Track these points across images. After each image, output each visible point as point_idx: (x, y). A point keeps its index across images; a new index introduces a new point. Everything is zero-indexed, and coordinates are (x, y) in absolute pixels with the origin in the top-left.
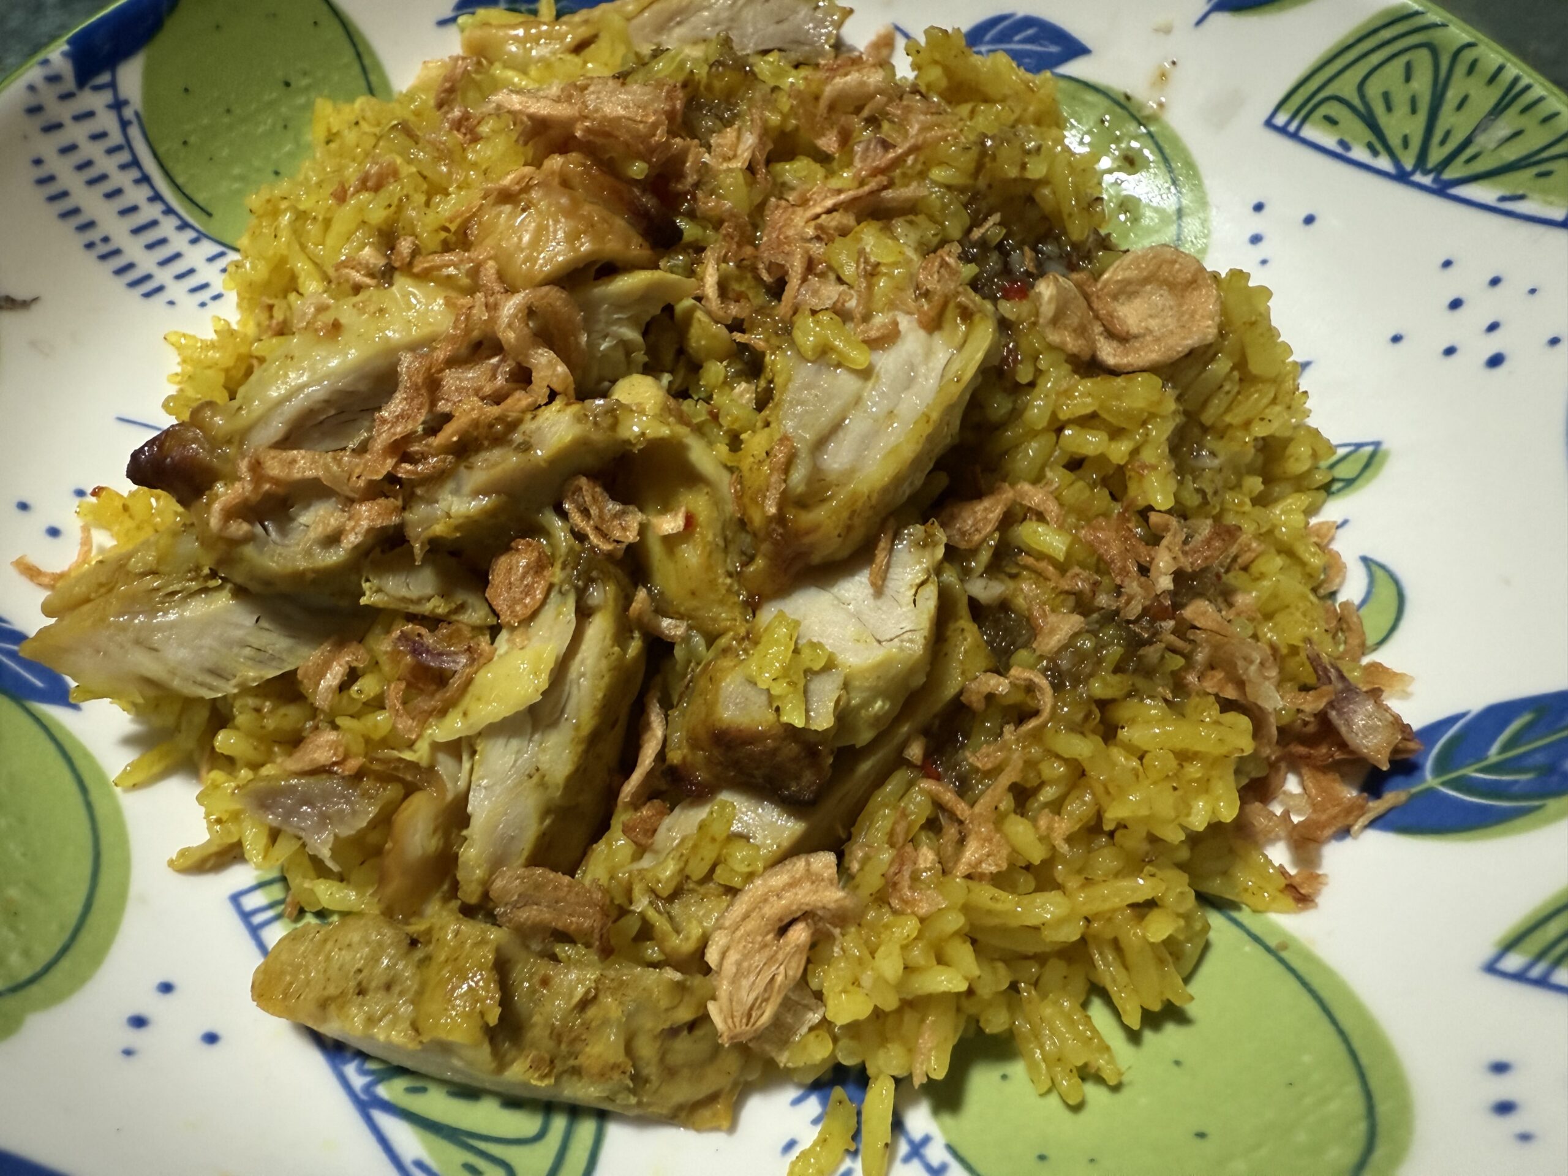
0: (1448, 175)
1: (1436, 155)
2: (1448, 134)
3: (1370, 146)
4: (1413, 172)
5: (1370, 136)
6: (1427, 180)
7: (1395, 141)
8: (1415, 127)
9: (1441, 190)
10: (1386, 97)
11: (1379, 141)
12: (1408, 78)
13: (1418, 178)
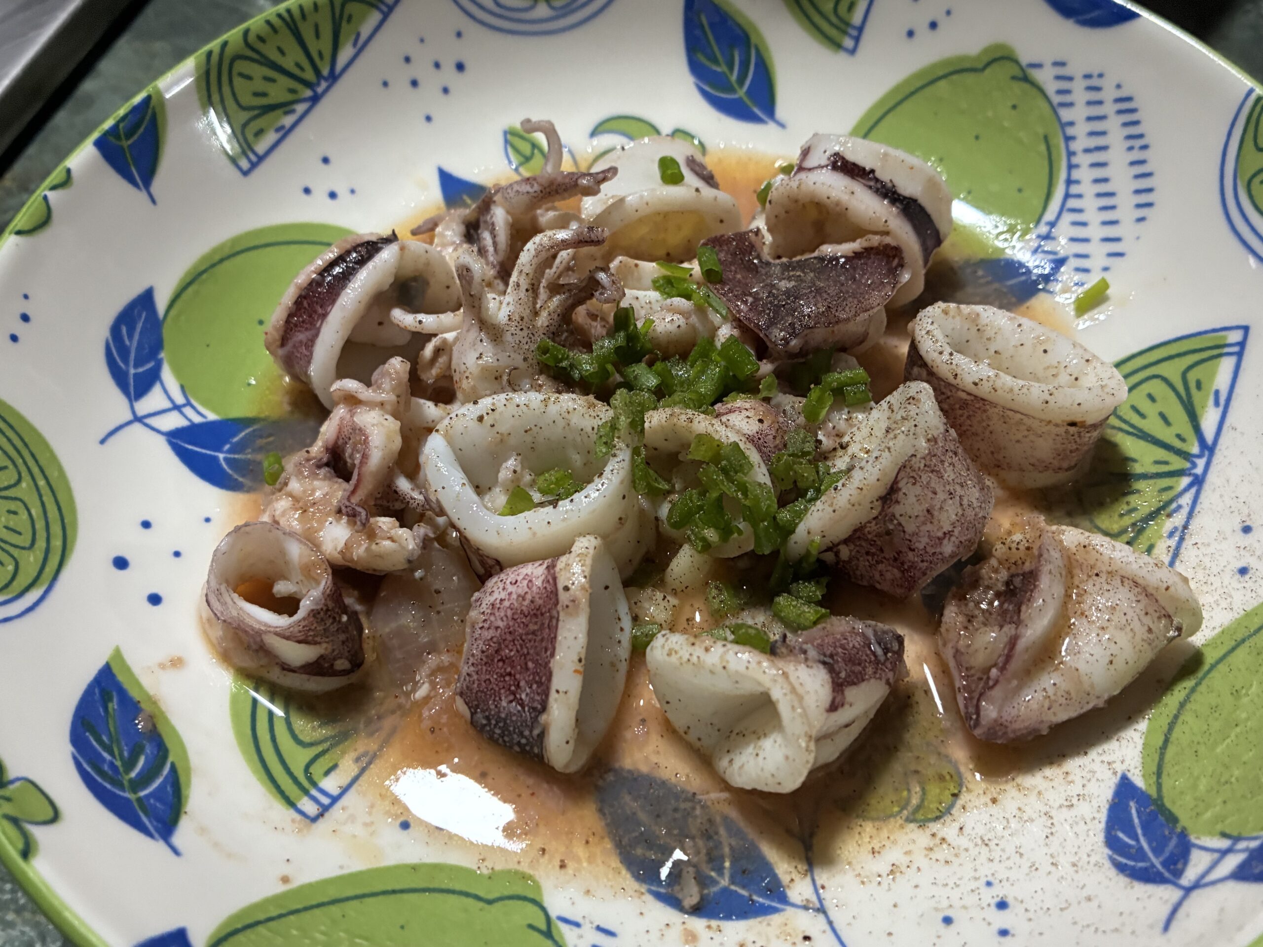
0: (325, 72)
1: (309, 75)
2: (298, 65)
3: (287, 113)
4: (314, 91)
5: (279, 112)
6: (324, 85)
7: (290, 97)
8: (284, 82)
9: (334, 77)
10: (256, 94)
11: (285, 107)
12: (249, 78)
13: (320, 90)
